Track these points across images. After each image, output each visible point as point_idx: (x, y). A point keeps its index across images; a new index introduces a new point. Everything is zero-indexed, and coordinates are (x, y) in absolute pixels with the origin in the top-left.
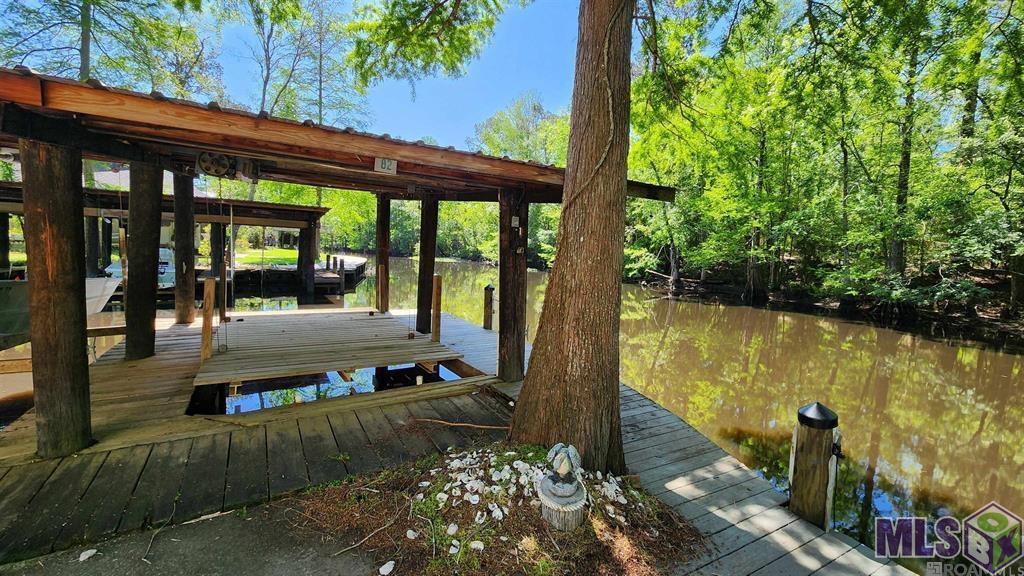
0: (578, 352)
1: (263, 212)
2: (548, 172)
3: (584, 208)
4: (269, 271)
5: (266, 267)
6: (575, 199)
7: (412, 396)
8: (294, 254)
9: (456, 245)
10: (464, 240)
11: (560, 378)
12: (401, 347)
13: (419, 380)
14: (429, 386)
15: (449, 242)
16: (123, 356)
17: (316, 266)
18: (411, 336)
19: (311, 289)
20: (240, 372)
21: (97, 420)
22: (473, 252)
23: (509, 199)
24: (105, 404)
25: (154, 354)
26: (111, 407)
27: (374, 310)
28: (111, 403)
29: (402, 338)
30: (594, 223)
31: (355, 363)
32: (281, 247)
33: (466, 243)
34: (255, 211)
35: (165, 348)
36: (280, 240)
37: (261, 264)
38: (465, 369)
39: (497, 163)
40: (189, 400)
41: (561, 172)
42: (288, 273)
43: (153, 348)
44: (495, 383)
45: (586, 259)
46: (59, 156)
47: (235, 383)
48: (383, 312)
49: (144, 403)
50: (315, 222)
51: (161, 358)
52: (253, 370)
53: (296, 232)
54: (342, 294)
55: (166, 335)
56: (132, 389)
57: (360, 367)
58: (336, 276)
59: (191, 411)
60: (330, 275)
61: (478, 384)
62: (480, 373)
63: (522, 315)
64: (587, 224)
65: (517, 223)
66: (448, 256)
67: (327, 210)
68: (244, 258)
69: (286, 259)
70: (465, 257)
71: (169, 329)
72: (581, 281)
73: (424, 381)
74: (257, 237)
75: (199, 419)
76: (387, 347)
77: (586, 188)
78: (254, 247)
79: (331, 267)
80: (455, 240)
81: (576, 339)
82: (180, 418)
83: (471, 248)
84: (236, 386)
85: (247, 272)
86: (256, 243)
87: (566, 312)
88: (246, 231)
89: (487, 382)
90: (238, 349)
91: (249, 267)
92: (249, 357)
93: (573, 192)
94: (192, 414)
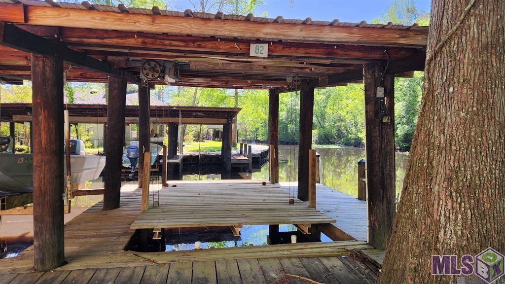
0: (453, 217)
1: (199, 114)
2: (411, 34)
3: (452, 55)
4: (204, 156)
5: (202, 153)
6: (441, 47)
7: (286, 253)
8: (219, 144)
9: (340, 135)
10: (346, 130)
11: (431, 245)
12: (282, 210)
13: (294, 239)
14: (301, 246)
15: (334, 132)
16: (102, 208)
17: (233, 152)
18: (292, 202)
19: (229, 168)
20: (162, 221)
21: (69, 248)
22: (355, 139)
23: (373, 72)
24: (82, 238)
25: (120, 207)
26: (84, 240)
27: (267, 181)
28: (85, 238)
29: (283, 203)
30: (466, 69)
31: (243, 220)
32: (214, 140)
33: (348, 132)
34: (194, 114)
35: (127, 203)
36: (213, 135)
37: (199, 151)
38: (338, 234)
39: (355, 30)
40: (128, 240)
41: (424, 31)
42: (216, 157)
43: (119, 203)
44: (366, 249)
45: (458, 111)
46: (49, 64)
47: (157, 229)
48: (273, 183)
49: (103, 239)
50: (232, 119)
51: (123, 210)
52: (171, 221)
53: (220, 127)
54: (250, 172)
55: (129, 195)
56: (99, 230)
57: (246, 224)
58: (246, 158)
59: (127, 249)
60: (242, 158)
61: (349, 248)
62: (350, 238)
63: (391, 184)
64: (457, 71)
65: (382, 93)
66: (333, 143)
67: (240, 109)
68: (190, 148)
69: (215, 148)
70: (347, 143)
71: (134, 191)
72: (453, 136)
73: (298, 241)
74: (199, 134)
75: (130, 254)
76: (271, 210)
77: (455, 33)
78: (197, 141)
79: (243, 153)
80: (339, 131)
81: (449, 202)
82: (119, 252)
83: (353, 136)
84: (157, 232)
85: (191, 157)
86: (198, 138)
87: (435, 170)
88: (192, 129)
89: (358, 247)
90: (166, 205)
91: (192, 153)
92: (170, 211)
93: (438, 41)
94: (126, 251)
